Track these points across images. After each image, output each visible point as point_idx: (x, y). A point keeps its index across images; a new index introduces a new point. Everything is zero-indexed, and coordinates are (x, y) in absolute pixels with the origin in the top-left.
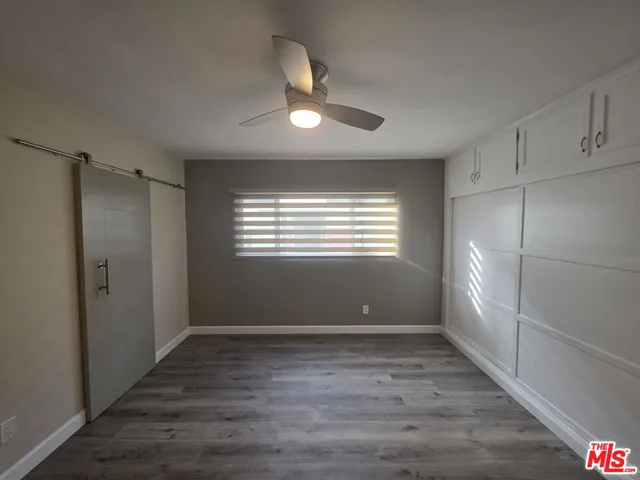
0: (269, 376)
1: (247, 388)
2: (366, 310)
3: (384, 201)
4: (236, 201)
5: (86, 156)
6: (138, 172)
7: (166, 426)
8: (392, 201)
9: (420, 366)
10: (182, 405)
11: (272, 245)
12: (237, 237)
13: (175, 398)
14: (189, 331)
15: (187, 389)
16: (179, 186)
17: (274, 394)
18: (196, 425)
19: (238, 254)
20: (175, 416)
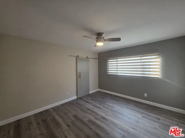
0: (107, 103)
1: (101, 103)
2: (146, 95)
3: (155, 57)
4: (107, 61)
5: (78, 56)
6: (87, 57)
7: (85, 103)
8: (158, 56)
9: (159, 119)
10: (89, 101)
11: (116, 72)
12: (108, 69)
13: (89, 100)
14: (98, 90)
15: (91, 99)
16: (96, 59)
17: (105, 106)
18: (89, 104)
19: (108, 73)
20: (87, 102)
